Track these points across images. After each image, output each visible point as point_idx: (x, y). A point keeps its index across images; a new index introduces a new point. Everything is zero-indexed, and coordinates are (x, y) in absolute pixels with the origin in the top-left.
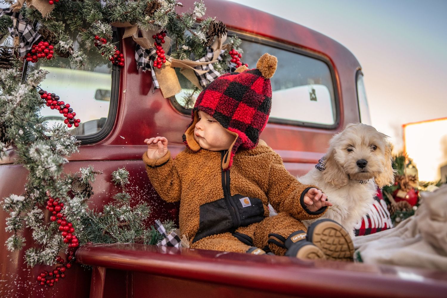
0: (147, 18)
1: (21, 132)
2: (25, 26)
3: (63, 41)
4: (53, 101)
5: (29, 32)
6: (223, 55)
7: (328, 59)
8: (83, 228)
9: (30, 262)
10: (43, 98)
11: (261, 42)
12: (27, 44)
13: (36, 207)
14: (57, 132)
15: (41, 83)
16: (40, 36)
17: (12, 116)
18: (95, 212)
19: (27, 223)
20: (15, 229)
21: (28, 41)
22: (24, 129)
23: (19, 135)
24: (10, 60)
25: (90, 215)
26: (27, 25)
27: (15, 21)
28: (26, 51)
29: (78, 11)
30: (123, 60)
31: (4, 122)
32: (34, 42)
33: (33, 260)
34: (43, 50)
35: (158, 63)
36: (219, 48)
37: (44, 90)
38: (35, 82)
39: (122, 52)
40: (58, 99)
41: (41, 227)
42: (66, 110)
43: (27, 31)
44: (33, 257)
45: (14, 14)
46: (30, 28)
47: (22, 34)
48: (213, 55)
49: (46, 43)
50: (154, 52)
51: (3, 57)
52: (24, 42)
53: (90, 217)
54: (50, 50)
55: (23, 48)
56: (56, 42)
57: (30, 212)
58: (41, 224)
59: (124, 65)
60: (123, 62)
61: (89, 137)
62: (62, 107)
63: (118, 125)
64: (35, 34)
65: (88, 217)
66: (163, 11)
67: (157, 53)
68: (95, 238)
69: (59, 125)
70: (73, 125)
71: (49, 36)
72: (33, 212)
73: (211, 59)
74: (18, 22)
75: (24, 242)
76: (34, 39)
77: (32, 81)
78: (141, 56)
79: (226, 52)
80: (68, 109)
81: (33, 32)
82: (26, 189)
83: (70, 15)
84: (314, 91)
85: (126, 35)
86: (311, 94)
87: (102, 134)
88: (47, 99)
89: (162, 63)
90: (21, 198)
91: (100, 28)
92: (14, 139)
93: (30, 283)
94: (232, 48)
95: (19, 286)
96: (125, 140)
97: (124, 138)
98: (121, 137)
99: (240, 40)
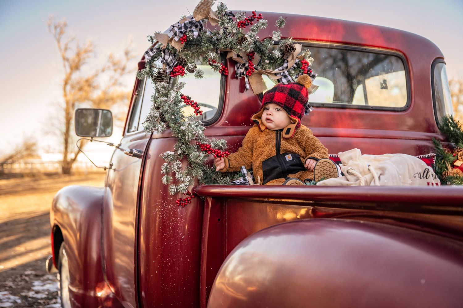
0: (239, 47)
1: (173, 117)
2: (168, 56)
3: (190, 64)
4: (188, 100)
5: (171, 60)
6: (298, 63)
7: (401, 54)
8: (203, 174)
9: (172, 192)
10: (182, 98)
11: (335, 47)
12: (170, 67)
13: (178, 160)
14: (190, 118)
15: (181, 90)
16: (177, 62)
17: (168, 109)
18: (208, 166)
19: (173, 169)
20: (166, 172)
21: (171, 65)
22: (175, 116)
23: (172, 118)
24: (162, 77)
25: (206, 168)
26: (170, 56)
27: (163, 54)
28: (170, 71)
29: (199, 44)
30: (227, 71)
31: (162, 113)
32: (174, 66)
33: (174, 191)
34: (179, 71)
35: (249, 73)
36: (293, 59)
37: (183, 94)
38: (178, 89)
39: (227, 66)
40: (191, 99)
41: (180, 172)
42: (195, 105)
43: (169, 60)
44: (173, 189)
45: (163, 51)
46: (171, 57)
47: (167, 61)
48: (288, 65)
49: (181, 67)
50: (247, 65)
51: (159, 76)
52: (168, 66)
53: (206, 169)
54: (182, 71)
55: (168, 69)
56: (186, 65)
57: (175, 163)
58: (180, 170)
59: (228, 75)
60: (228, 73)
61: (207, 122)
62: (193, 104)
63: (224, 114)
64: (174, 61)
65: (205, 169)
66: (247, 43)
67: (249, 66)
68: (208, 181)
69: (191, 114)
70: (199, 114)
71: (182, 61)
72: (176, 163)
73: (287, 68)
74: (165, 54)
75: (172, 179)
76: (174, 64)
77: (176, 89)
78: (238, 68)
79: (299, 61)
80: (196, 105)
81: (173, 60)
82: (175, 148)
83: (194, 47)
84: (385, 81)
85: (228, 57)
86: (382, 84)
87: (214, 119)
88: (184, 99)
89: (251, 72)
90: (173, 153)
91: (210, 56)
92: (169, 121)
93: (172, 206)
94: (304, 58)
95: (166, 207)
96: (228, 123)
97: (227, 122)
98: (226, 121)
99: (310, 52)
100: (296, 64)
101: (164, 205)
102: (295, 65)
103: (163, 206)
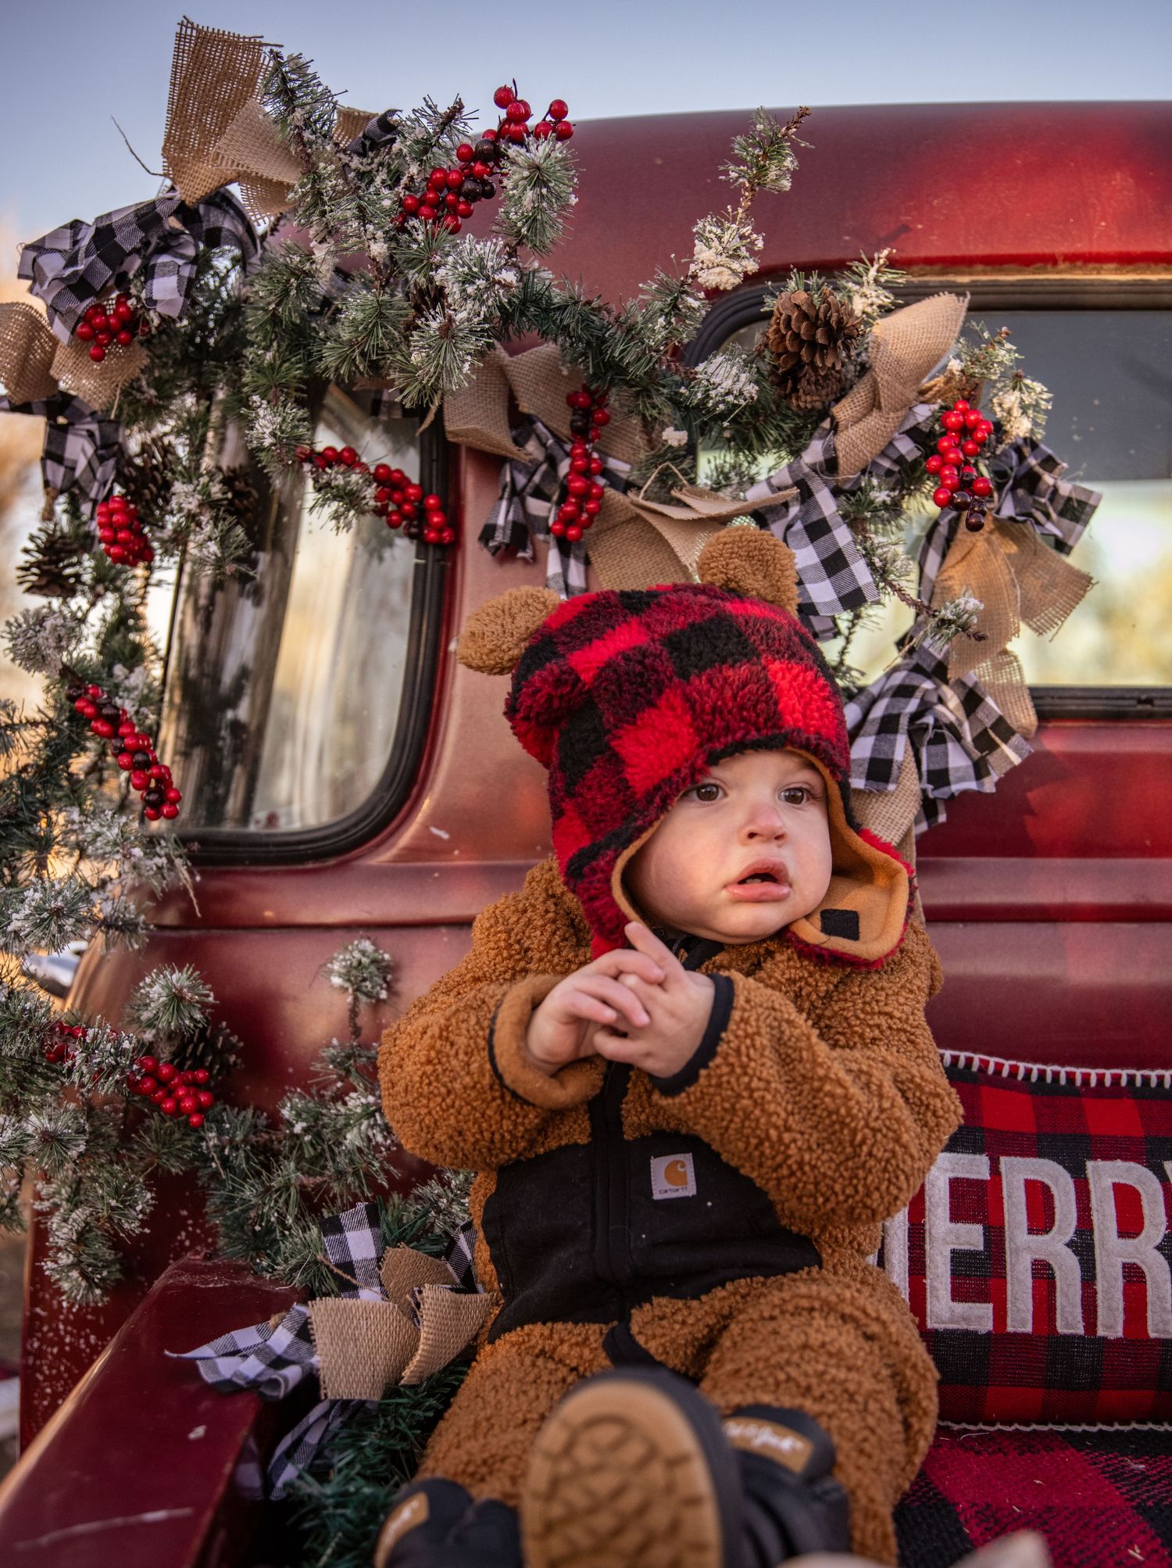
2: (81, 442)
5: (89, 464)
21: (92, 494)
26: (85, 437)
36: (880, 408)
43: (83, 463)
46: (89, 447)
48: (832, 448)
50: (564, 467)
64: (101, 470)
76: (103, 489)
81: (95, 464)
93: (93, 1339)
94: (971, 390)
95: (68, 1340)
96: (449, 841)
97: (445, 836)
98: (435, 831)
99: (1008, 346)
100: (914, 433)
101: (61, 1327)
102: (906, 447)
103: (57, 1330)
